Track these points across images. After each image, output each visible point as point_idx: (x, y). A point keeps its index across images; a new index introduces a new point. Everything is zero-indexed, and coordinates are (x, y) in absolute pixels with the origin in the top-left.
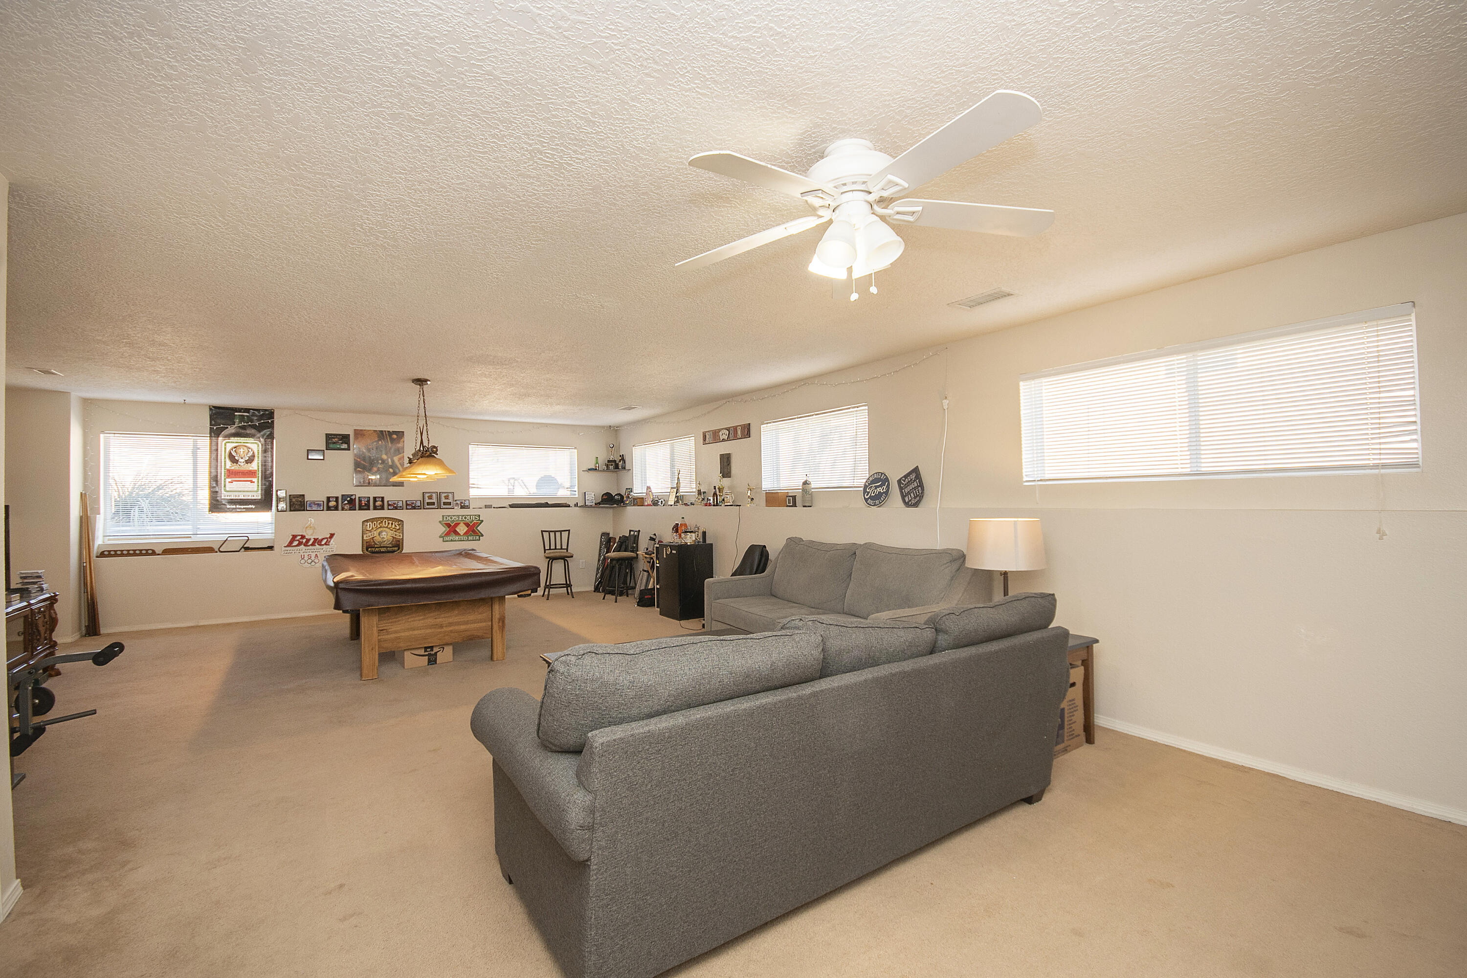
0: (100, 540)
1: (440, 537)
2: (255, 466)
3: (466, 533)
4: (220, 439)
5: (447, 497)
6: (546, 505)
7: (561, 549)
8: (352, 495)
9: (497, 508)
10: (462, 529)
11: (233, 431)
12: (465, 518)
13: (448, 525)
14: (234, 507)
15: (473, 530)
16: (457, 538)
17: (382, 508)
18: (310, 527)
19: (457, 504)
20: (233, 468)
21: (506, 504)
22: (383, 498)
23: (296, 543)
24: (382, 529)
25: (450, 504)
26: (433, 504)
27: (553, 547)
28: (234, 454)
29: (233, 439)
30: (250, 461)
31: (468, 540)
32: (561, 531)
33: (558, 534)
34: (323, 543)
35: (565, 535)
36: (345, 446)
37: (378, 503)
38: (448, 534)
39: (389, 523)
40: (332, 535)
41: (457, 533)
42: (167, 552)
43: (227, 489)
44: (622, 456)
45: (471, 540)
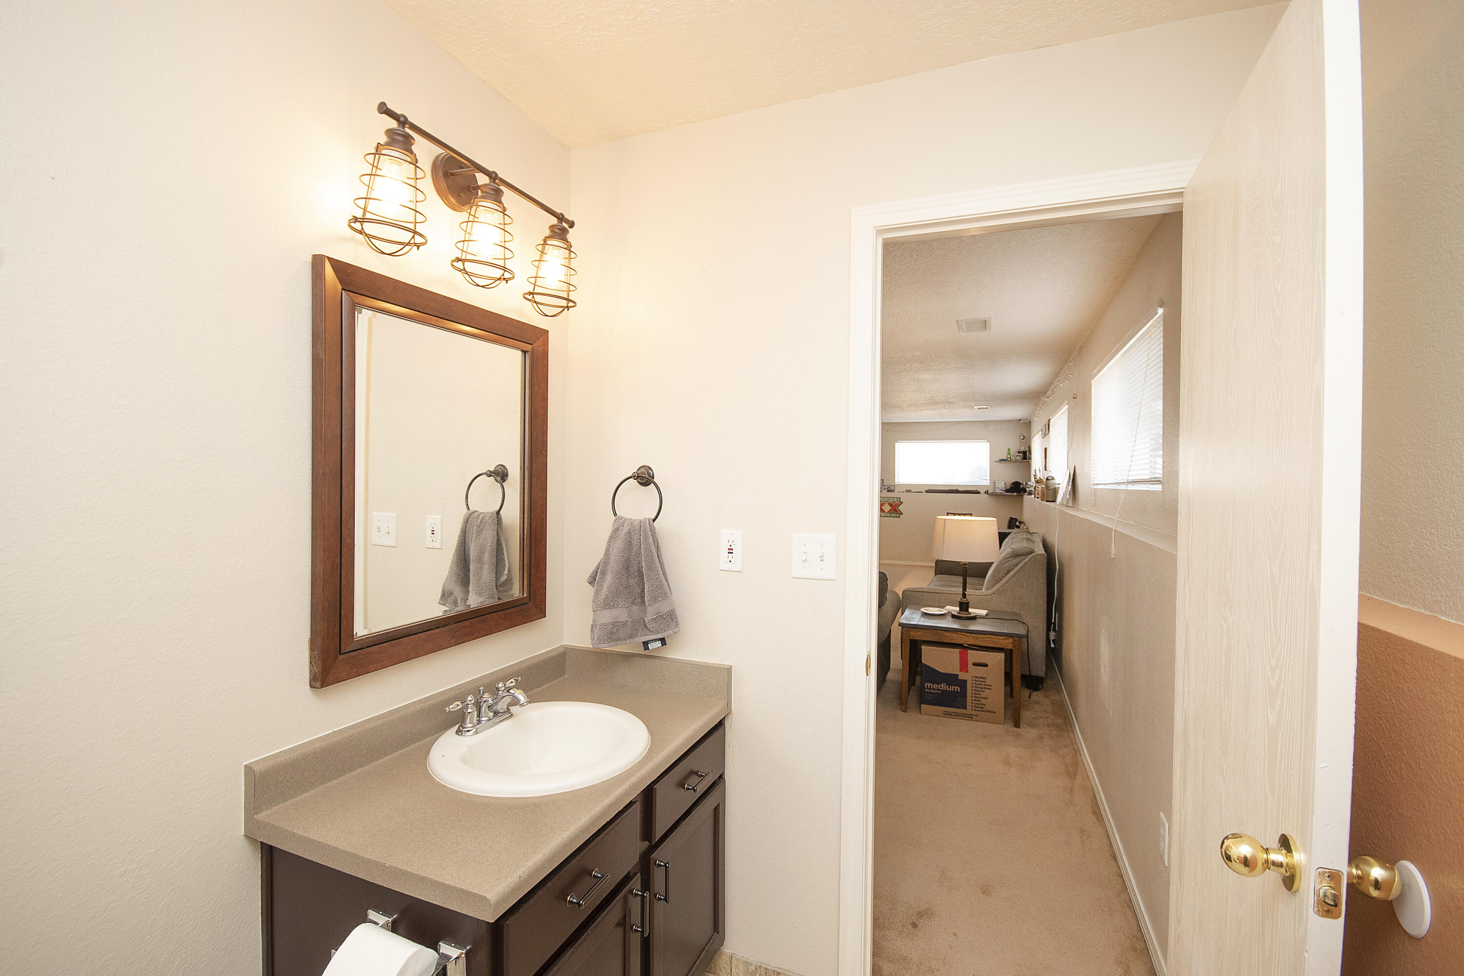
3: (889, 511)
6: (957, 492)
9: (914, 492)
10: (887, 508)
12: (889, 499)
15: (895, 510)
19: (885, 488)
21: (924, 490)
31: (891, 517)
44: (1029, 447)
45: (893, 517)
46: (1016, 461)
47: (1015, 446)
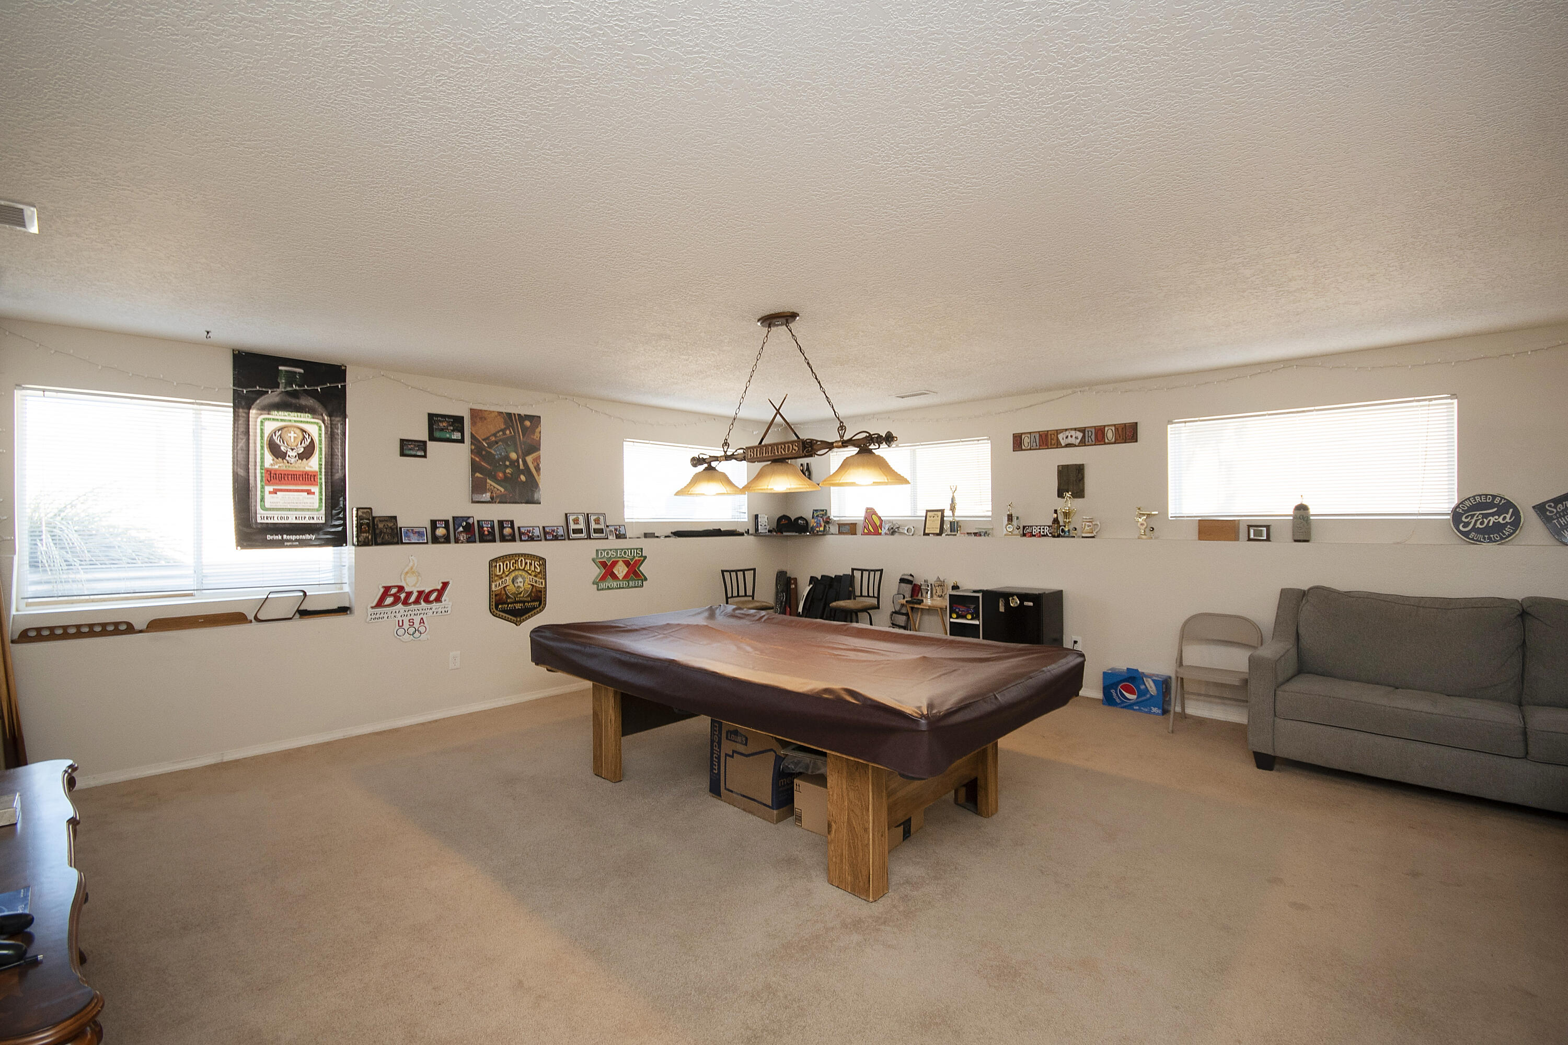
0: (17, 608)
1: (597, 583)
2: (314, 464)
3: (626, 577)
4: (253, 412)
5: (597, 521)
7: (746, 595)
8: (469, 518)
9: (659, 537)
10: (621, 570)
11: (277, 399)
12: (625, 553)
13: (604, 564)
14: (280, 536)
15: (635, 573)
16: (615, 584)
17: (513, 539)
18: (412, 571)
19: (611, 531)
20: (276, 467)
21: (670, 532)
24: (517, 573)
25: (601, 531)
26: (580, 531)
28: (278, 440)
29: (275, 414)
30: (307, 453)
31: (628, 587)
32: (743, 571)
33: (740, 574)
34: (433, 597)
35: (749, 575)
36: (456, 435)
37: (507, 531)
39: (526, 564)
40: (445, 585)
41: (614, 577)
42: (157, 625)
43: (267, 505)
45: (632, 587)
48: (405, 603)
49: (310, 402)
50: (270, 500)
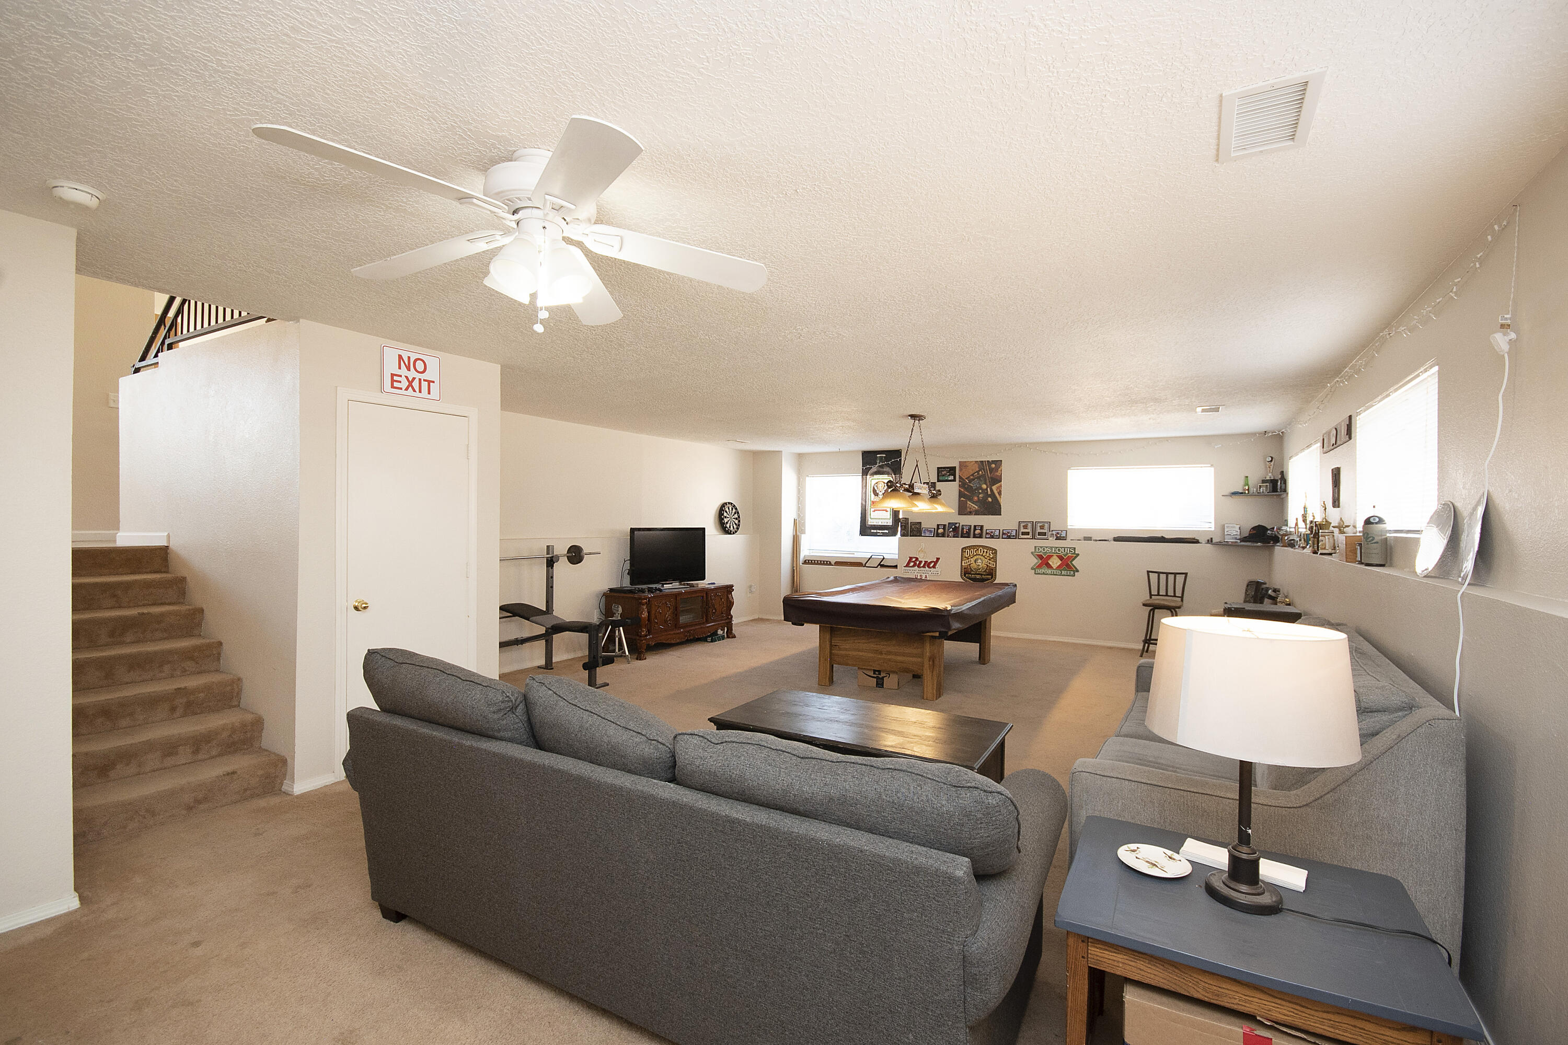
0: (805, 553)
1: (1032, 569)
3: (1059, 567)
4: (868, 476)
5: (1042, 527)
6: (1162, 540)
7: (1175, 596)
8: (956, 523)
9: (1096, 540)
10: (1055, 562)
11: (876, 470)
12: (1059, 550)
13: (1040, 557)
14: (875, 531)
15: (1068, 565)
16: (1049, 571)
17: (980, 537)
18: (922, 551)
19: (1053, 534)
20: (875, 500)
21: (1111, 537)
22: (982, 527)
23: (912, 564)
24: (978, 557)
25: (1044, 534)
26: (1028, 534)
27: (1162, 592)
28: (876, 488)
29: (875, 476)
31: (1061, 575)
32: (1175, 574)
33: (1171, 577)
34: (931, 566)
35: (1180, 579)
36: (951, 478)
37: (978, 532)
38: (1039, 566)
39: (984, 552)
40: (938, 559)
41: (1049, 566)
42: (837, 563)
43: (872, 517)
44: (1282, 473)
45: (1064, 575)
46: (1259, 494)
47: (1256, 472)
48: (919, 567)
49: (887, 469)
50: (874, 515)
